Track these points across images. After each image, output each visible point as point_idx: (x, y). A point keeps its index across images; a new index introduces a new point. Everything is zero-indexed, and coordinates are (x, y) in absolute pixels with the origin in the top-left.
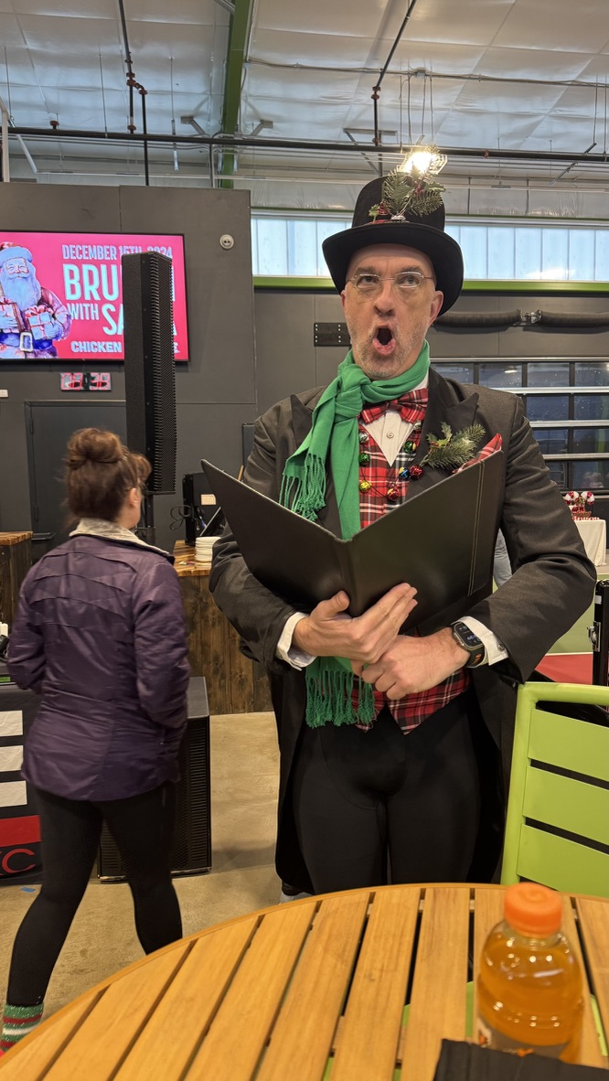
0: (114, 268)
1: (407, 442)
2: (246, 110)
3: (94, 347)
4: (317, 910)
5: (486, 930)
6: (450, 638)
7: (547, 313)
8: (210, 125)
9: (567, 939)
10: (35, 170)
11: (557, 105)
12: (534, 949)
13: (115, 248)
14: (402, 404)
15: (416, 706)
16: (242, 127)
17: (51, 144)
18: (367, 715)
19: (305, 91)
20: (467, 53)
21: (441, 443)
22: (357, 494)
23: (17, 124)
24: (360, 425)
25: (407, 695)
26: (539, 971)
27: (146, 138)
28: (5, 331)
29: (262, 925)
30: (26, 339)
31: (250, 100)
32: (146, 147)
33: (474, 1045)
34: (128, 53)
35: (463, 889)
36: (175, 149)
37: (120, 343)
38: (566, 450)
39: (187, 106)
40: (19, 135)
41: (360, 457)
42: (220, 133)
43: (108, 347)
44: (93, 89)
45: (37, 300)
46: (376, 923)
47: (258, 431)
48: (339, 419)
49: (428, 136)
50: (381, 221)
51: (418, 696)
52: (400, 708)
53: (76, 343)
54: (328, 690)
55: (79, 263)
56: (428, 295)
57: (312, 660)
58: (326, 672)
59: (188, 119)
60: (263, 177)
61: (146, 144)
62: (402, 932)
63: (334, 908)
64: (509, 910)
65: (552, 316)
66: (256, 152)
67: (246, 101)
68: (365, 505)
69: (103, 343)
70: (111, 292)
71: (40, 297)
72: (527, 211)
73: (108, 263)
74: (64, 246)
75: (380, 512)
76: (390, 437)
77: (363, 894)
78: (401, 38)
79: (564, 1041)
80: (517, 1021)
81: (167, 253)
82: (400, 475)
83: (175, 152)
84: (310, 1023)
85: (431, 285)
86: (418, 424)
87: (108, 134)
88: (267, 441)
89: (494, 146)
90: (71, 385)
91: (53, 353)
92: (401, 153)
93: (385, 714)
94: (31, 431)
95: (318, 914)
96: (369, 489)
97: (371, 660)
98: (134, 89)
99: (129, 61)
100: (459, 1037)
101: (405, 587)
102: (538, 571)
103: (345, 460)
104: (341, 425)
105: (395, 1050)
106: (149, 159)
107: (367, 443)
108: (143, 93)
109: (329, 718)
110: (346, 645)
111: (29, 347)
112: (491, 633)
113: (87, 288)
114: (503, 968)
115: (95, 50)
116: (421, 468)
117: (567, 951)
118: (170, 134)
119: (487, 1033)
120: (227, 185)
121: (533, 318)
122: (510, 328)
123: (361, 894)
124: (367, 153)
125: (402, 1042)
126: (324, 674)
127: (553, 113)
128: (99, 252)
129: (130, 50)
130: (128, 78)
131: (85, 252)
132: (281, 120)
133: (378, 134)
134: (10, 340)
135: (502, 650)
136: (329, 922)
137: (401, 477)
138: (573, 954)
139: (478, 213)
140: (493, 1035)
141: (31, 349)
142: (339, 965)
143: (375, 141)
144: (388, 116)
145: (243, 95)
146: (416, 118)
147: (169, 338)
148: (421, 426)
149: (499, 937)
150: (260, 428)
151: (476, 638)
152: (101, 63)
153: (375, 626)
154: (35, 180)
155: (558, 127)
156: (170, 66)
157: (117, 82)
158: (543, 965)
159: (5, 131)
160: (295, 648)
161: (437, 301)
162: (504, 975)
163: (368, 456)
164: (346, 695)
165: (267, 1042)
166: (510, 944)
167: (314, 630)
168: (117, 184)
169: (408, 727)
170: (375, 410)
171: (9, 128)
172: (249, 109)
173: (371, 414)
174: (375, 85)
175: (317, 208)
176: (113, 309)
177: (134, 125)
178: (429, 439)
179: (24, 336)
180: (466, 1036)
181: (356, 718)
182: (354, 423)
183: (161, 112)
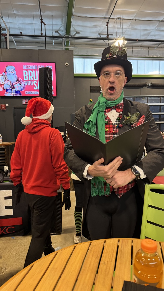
0: (37, 72)
1: (118, 118)
2: (72, 29)
3: (31, 93)
4: (90, 245)
5: (136, 251)
6: (131, 171)
7: (154, 83)
8: (63, 33)
9: (158, 254)
10: (16, 45)
11: (157, 27)
12: (149, 257)
13: (37, 66)
14: (116, 108)
15: (122, 190)
16: (71, 34)
17: (20, 38)
18: (108, 193)
19: (88, 24)
20: (132, 13)
21: (128, 118)
22: (105, 132)
23: (11, 33)
24: (105, 113)
25: (119, 187)
26: (151, 263)
27: (45, 37)
28: (8, 89)
29: (75, 249)
30: (13, 91)
31: (73, 26)
32: (45, 39)
33: (133, 282)
34: (41, 14)
35: (130, 240)
36: (53, 39)
37: (38, 92)
38: (159, 121)
39: (57, 28)
40: (12, 36)
41: (105, 122)
42: (65, 35)
43: (35, 93)
44: (32, 24)
45: (16, 80)
46: (106, 249)
47: (76, 115)
48: (99, 112)
49: (121, 35)
50: (110, 58)
51: (122, 187)
52: (117, 191)
53: (27, 92)
54: (97, 186)
55: (27, 70)
56: (123, 77)
57: (93, 177)
58: (97, 181)
59: (57, 32)
60: (77, 47)
61: (45, 38)
62: (113, 251)
63: (95, 244)
64: (142, 246)
65: (155, 84)
66: (75, 40)
67: (72, 26)
68: (107, 135)
69: (34, 92)
70: (36, 78)
71: (17, 79)
72: (148, 56)
73: (35, 70)
74: (23, 66)
75: (111, 137)
76: (113, 116)
77: (103, 241)
78: (114, 9)
79: (157, 282)
80: (144, 276)
81: (51, 67)
82: (116, 127)
83: (53, 40)
84: (88, 276)
85: (124, 75)
86: (121, 112)
87: (36, 36)
88: (79, 118)
89: (139, 38)
90: (25, 103)
91: (21, 94)
92: (114, 40)
93: (113, 192)
94: (15, 115)
95: (90, 246)
96: (108, 131)
97: (110, 177)
98: (42, 23)
99: (41, 16)
100: (129, 280)
101: (120, 157)
102: (154, 153)
103: (101, 123)
104: (100, 113)
105: (111, 284)
106: (46, 42)
107: (107, 118)
108: (45, 25)
109: (98, 194)
110: (103, 173)
111: (14, 93)
112: (142, 170)
113: (30, 77)
114: (141, 262)
115: (32, 13)
116: (122, 125)
117: (158, 257)
118: (52, 35)
119: (136, 279)
120: (67, 49)
121: (150, 85)
122: (144, 87)
123: (102, 241)
124: (105, 40)
125: (113, 281)
126: (96, 182)
127: (156, 29)
128: (33, 67)
129: (41, 13)
130: (41, 21)
131: (29, 67)
132: (82, 32)
133: (108, 35)
134: (9, 91)
135: (145, 175)
136: (93, 248)
137: (117, 127)
138: (160, 258)
139: (135, 56)
140: (138, 280)
141: (15, 93)
142: (96, 260)
143: (107, 37)
144: (111, 30)
145: (71, 25)
146: (118, 31)
147: (51, 91)
148: (122, 113)
149: (140, 253)
150: (77, 114)
151: (138, 172)
152: (34, 16)
153: (111, 168)
154: (16, 48)
155: (157, 33)
156: (52, 17)
157: (38, 21)
158: (152, 261)
159: (8, 35)
160: (88, 174)
161: (126, 79)
162: (141, 264)
163: (107, 122)
164: (102, 187)
165: (77, 280)
166: (143, 255)
167: (94, 169)
168: (38, 49)
169: (120, 196)
170: (109, 109)
171: (9, 34)
172: (73, 29)
173: (108, 110)
174: (107, 22)
175: (91, 55)
176: (36, 83)
177: (42, 33)
178: (124, 117)
179: (13, 90)
180: (130, 280)
181: (105, 194)
182: (103, 113)
183: (50, 30)
